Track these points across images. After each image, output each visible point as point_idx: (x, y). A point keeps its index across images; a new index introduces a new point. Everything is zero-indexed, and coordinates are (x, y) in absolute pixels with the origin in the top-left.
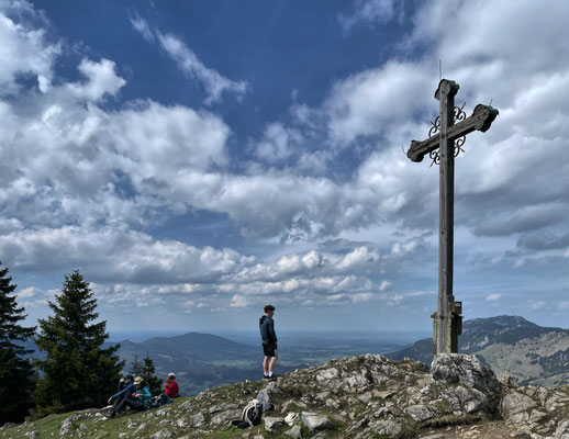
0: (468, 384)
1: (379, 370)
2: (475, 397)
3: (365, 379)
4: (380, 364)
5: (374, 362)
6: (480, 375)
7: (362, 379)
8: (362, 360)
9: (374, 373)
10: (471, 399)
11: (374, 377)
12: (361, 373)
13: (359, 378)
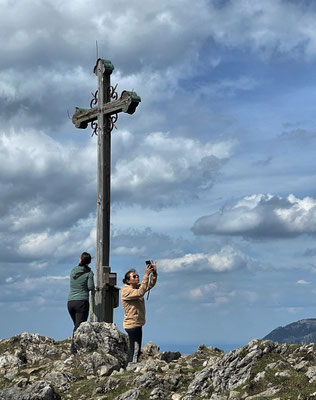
0: (104, 350)
1: (34, 349)
2: (108, 362)
3: (16, 359)
4: (38, 343)
5: (30, 341)
6: (117, 341)
7: (14, 359)
8: (17, 340)
9: (29, 353)
10: (103, 364)
11: (28, 357)
12: (13, 353)
13: (10, 357)
